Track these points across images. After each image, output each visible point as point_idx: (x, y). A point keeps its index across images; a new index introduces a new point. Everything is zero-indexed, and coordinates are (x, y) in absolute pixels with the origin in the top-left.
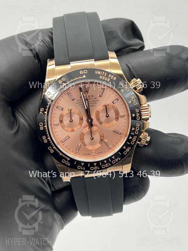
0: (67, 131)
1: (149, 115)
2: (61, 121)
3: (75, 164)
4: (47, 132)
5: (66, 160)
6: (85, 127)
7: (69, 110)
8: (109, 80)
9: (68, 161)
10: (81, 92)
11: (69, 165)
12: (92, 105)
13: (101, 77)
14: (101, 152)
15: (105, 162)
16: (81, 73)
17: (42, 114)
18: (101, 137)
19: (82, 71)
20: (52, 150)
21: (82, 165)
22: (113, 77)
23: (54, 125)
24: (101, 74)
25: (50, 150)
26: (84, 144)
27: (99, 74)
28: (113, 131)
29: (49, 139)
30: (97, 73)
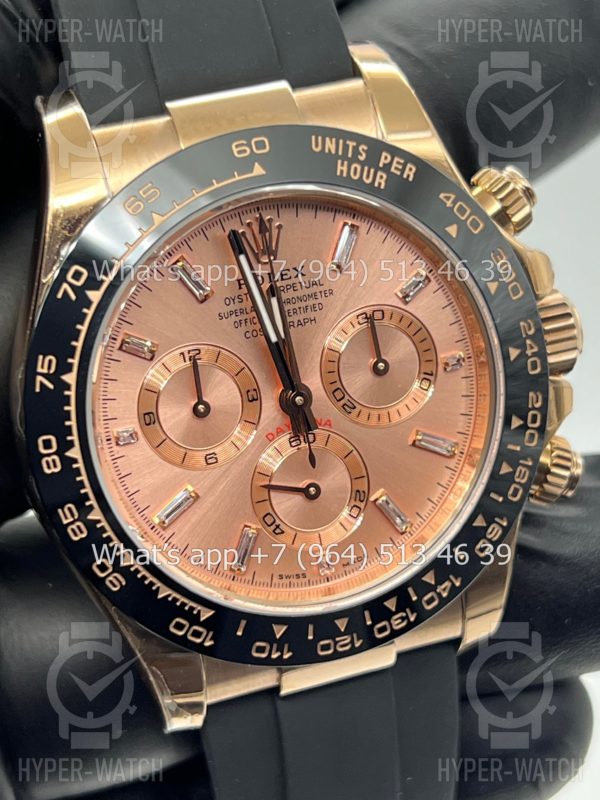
0: (181, 465)
1: (575, 348)
2: (149, 418)
3: (239, 633)
4: (81, 485)
5: (194, 619)
6: (270, 438)
7: (187, 358)
8: (381, 180)
9: (202, 624)
10: (242, 258)
11: (208, 643)
12: (301, 317)
13: (341, 168)
15: (391, 604)
16: (239, 152)
17: (51, 386)
18: (354, 479)
19: (243, 145)
20: (115, 577)
21: (278, 636)
22: (398, 163)
23: (113, 441)
24: (340, 153)
25: (102, 575)
26: (273, 527)
27: (333, 152)
28: (411, 443)
29: (99, 521)
30: (318, 149)
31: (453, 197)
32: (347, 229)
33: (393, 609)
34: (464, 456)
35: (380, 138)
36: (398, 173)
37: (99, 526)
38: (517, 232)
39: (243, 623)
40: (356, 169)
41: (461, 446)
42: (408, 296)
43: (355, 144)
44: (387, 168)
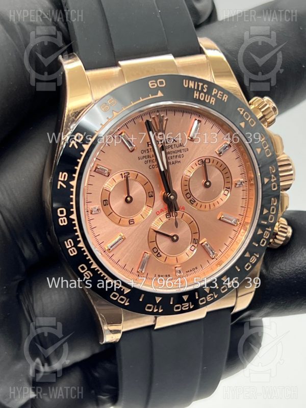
0: (119, 223)
1: (292, 179)
2: (106, 203)
3: (141, 300)
4: (76, 231)
5: (121, 293)
6: (158, 213)
7: (123, 176)
8: (213, 101)
9: (125, 295)
10: (151, 133)
11: (126, 304)
12: (174, 160)
13: (196, 95)
14: (194, 269)
15: (207, 290)
16: (152, 86)
17: (65, 186)
18: (193, 233)
19: (153, 82)
20: (88, 273)
21: (157, 302)
22: (220, 94)
23: (89, 212)
24: (196, 88)
25: (82, 272)
26: (157, 253)
27: (193, 87)
28: (218, 218)
29: (83, 248)
30: (186, 86)
31: (243, 110)
32: (196, 122)
33: (208, 292)
34: (241, 225)
35: (212, 82)
36: (220, 98)
37: (82, 249)
38: (268, 126)
39: (143, 295)
40: (202, 96)
41: (240, 221)
42: (221, 153)
43: (202, 84)
44: (215, 96)
